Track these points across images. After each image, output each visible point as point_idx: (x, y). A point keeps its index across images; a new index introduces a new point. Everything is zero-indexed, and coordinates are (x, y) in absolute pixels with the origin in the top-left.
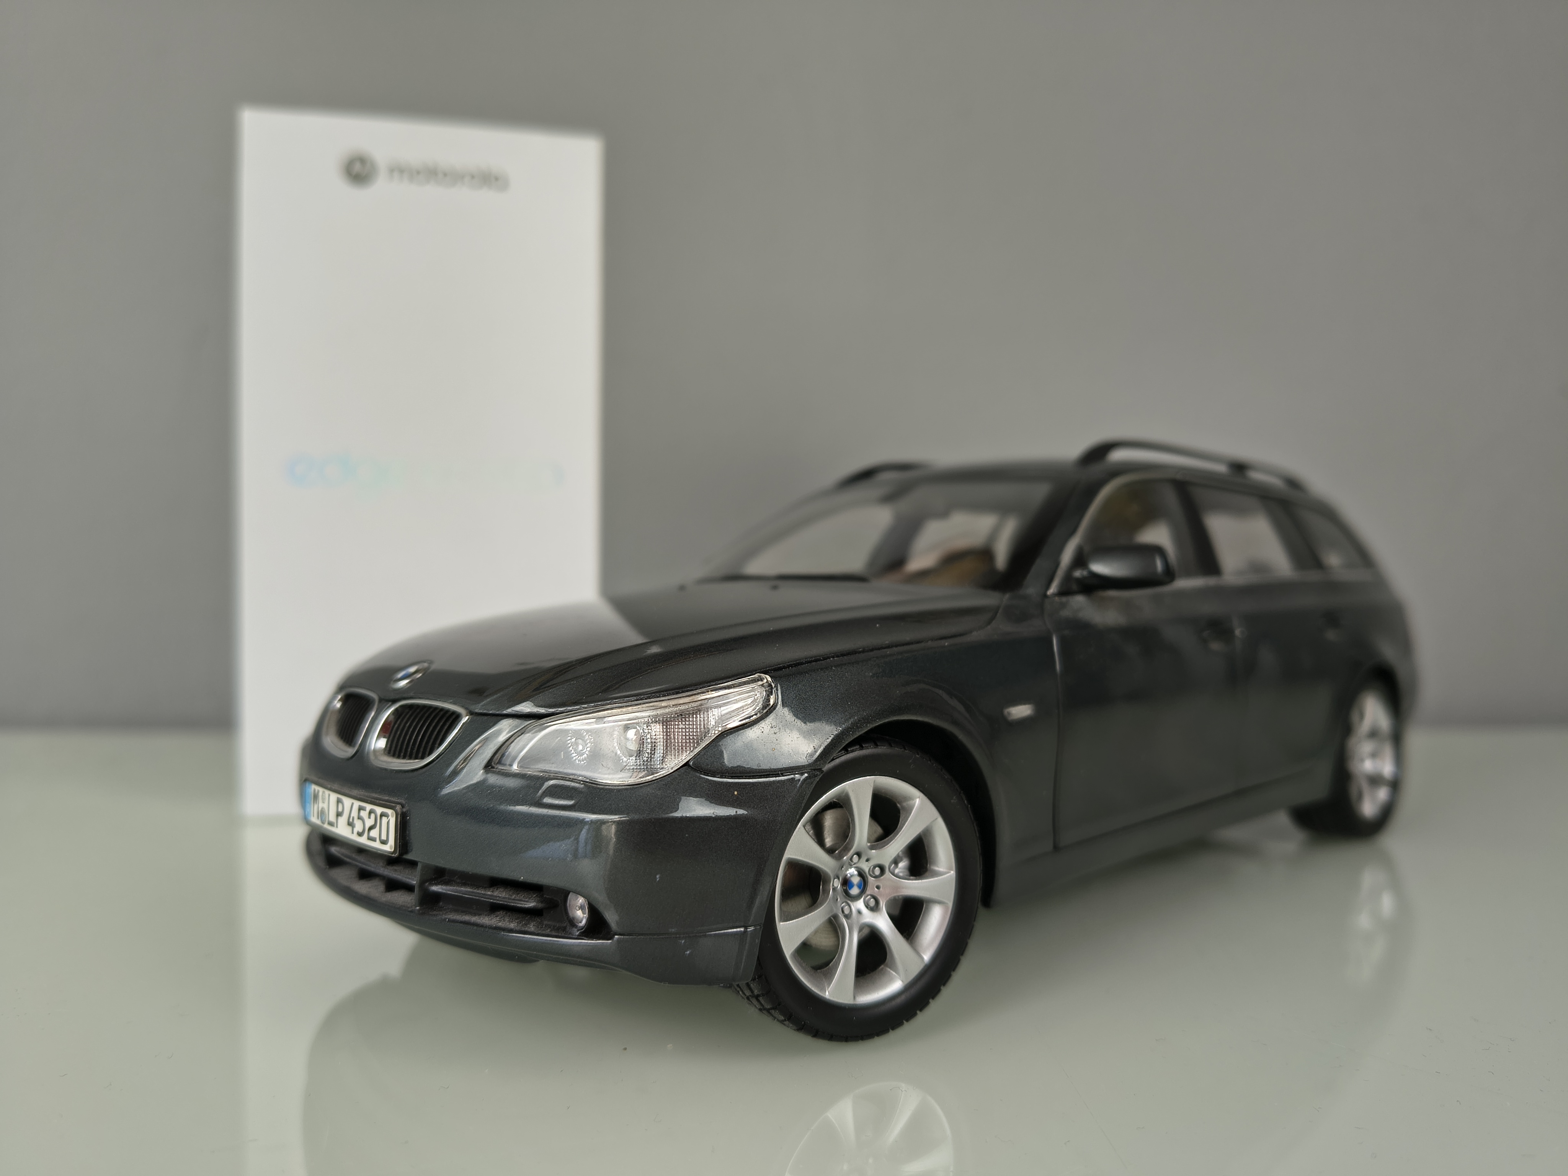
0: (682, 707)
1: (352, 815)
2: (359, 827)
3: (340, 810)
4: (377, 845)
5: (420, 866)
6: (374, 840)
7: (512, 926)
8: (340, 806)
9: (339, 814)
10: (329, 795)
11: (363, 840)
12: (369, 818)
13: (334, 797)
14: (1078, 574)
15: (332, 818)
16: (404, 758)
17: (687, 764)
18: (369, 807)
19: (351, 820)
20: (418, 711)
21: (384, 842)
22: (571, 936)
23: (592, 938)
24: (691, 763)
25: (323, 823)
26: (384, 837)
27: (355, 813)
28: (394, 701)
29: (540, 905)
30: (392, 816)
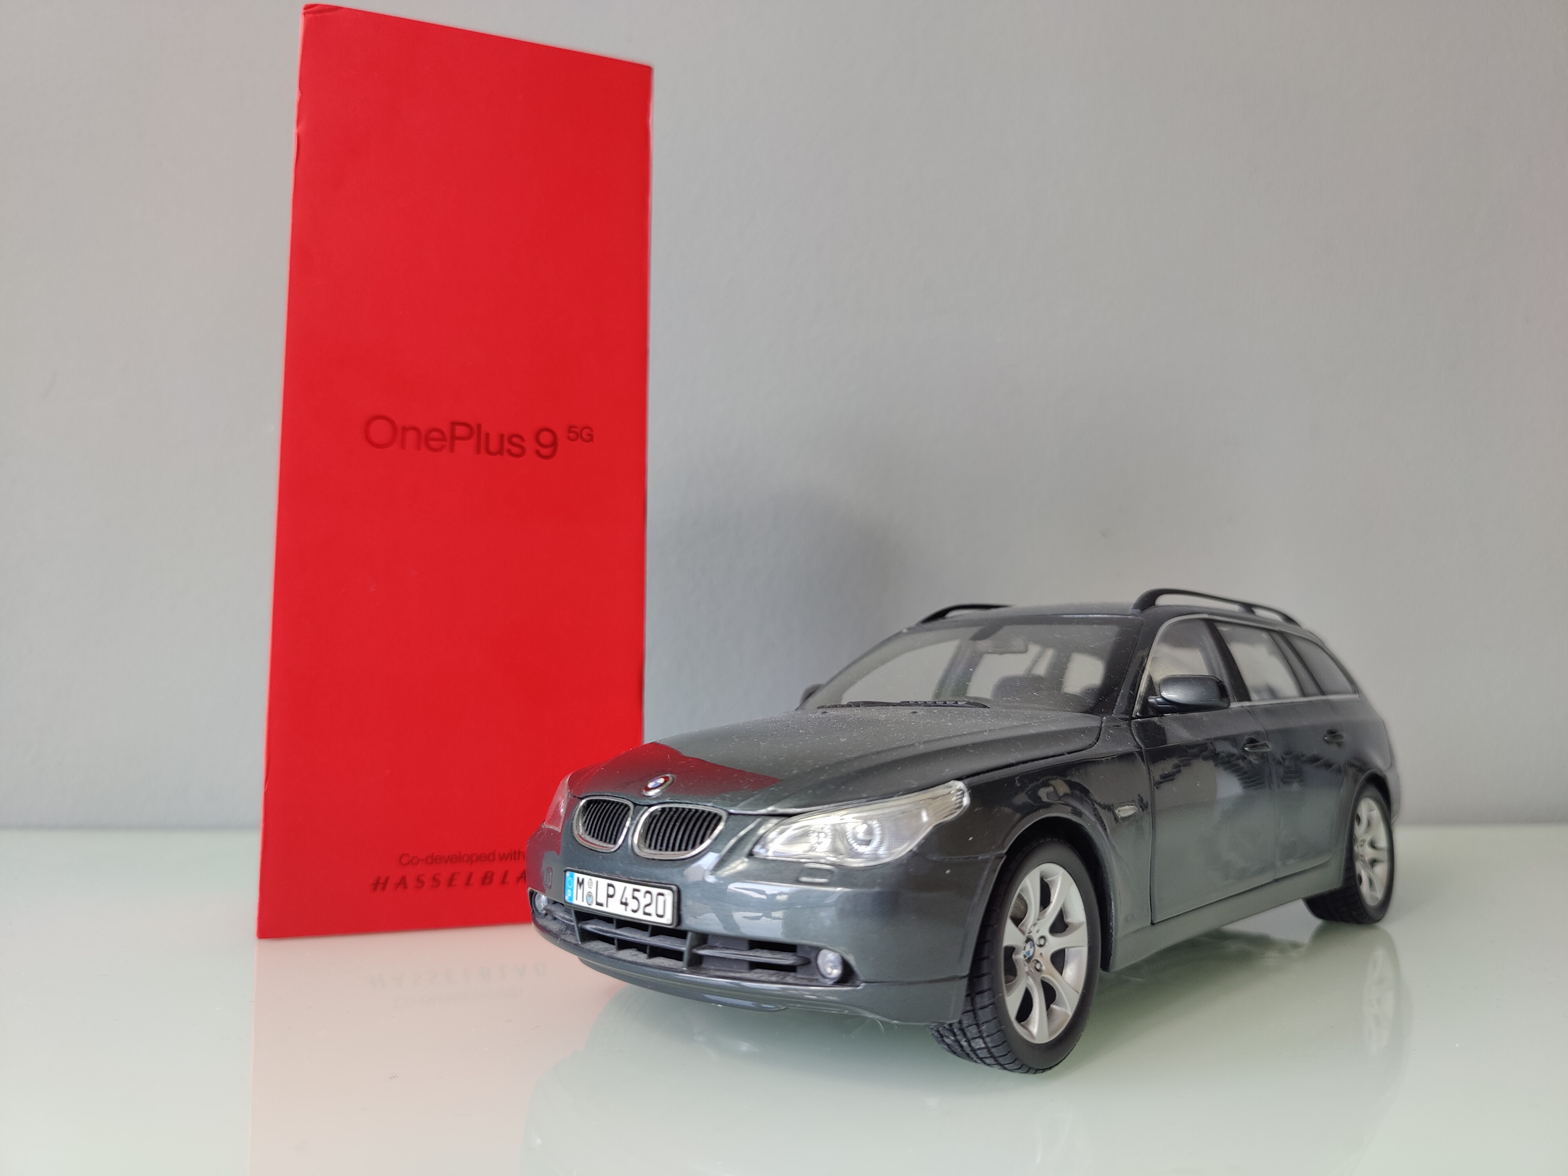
0: (903, 808)
1: (625, 896)
2: (633, 904)
3: (611, 892)
4: (654, 919)
5: (689, 935)
6: (649, 914)
7: (774, 979)
8: (611, 889)
9: (609, 896)
10: (597, 882)
11: (639, 916)
12: (645, 897)
13: (603, 883)
14: (1152, 700)
15: (602, 899)
16: (667, 850)
17: (911, 851)
18: (643, 889)
19: (624, 901)
20: (672, 813)
21: (661, 916)
22: (825, 985)
23: (844, 986)
24: (915, 849)
25: (589, 905)
26: (660, 913)
27: (628, 894)
28: (650, 806)
29: (798, 962)
30: (669, 895)
